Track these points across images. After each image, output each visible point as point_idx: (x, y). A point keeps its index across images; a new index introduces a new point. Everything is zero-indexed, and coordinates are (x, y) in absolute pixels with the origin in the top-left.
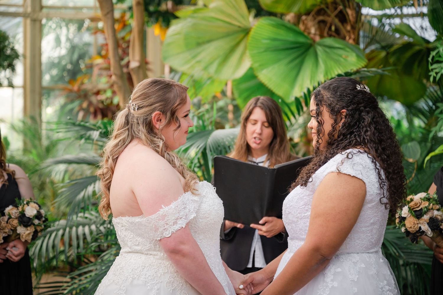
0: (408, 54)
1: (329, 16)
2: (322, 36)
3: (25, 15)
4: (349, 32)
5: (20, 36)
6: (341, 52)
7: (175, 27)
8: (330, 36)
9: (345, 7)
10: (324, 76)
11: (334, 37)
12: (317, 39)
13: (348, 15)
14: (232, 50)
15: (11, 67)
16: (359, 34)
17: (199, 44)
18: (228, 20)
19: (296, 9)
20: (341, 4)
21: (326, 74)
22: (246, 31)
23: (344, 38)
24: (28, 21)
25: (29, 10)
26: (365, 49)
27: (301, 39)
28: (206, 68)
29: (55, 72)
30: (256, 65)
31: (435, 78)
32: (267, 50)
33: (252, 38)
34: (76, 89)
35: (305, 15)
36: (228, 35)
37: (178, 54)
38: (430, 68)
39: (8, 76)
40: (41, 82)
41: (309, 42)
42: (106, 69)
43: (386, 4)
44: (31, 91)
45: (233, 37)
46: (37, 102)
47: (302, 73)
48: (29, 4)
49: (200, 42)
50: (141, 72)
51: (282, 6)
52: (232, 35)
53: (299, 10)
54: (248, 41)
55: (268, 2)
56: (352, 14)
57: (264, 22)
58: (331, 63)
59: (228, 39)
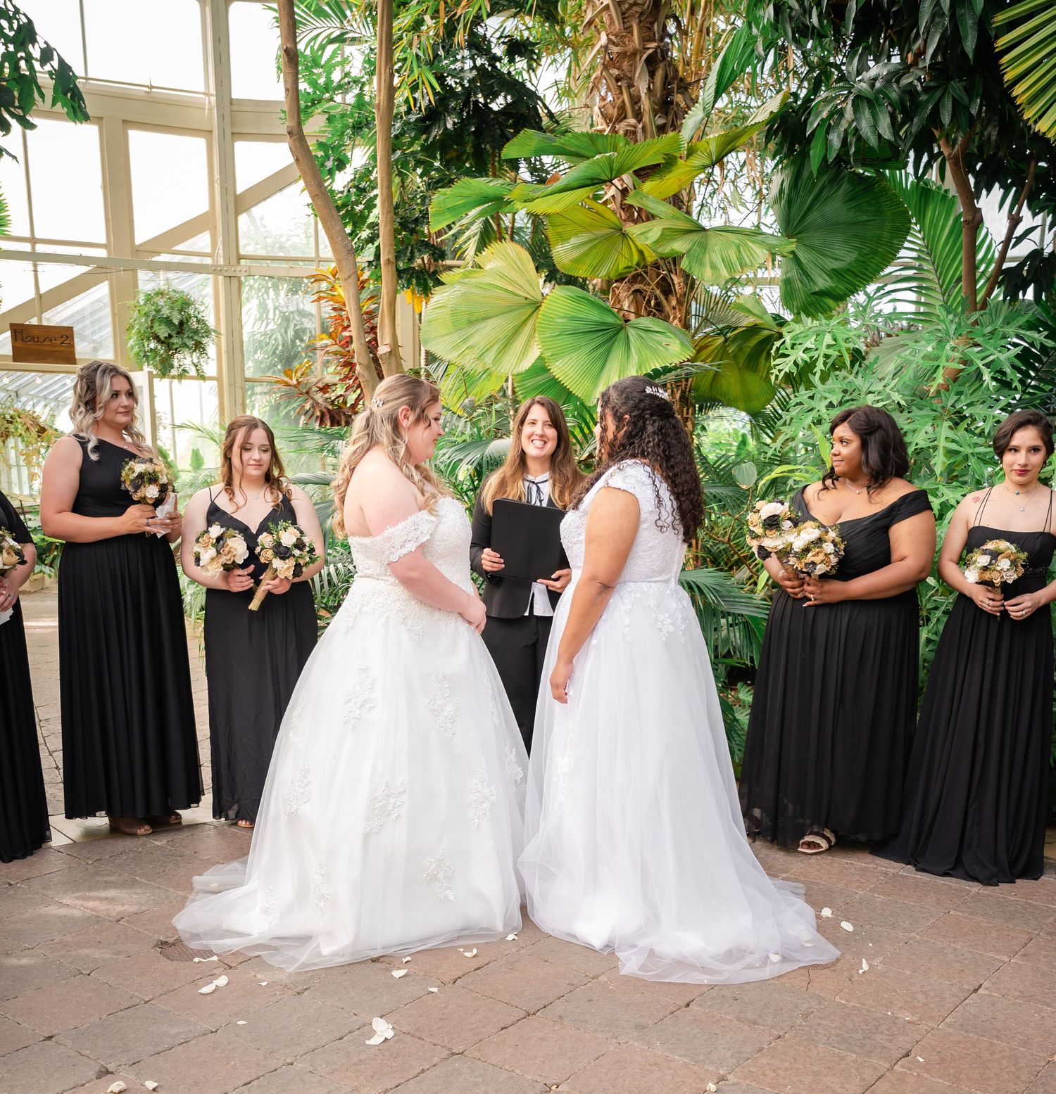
0: (754, 341)
1: (649, 285)
2: (638, 315)
3: (214, 270)
4: (674, 308)
5: (210, 301)
6: (660, 337)
7: (438, 297)
8: (649, 313)
9: (670, 271)
11: (654, 316)
12: (632, 317)
13: (674, 284)
14: (517, 331)
15: (199, 346)
16: (688, 312)
17: (471, 323)
18: (511, 288)
19: (603, 273)
20: (665, 268)
21: (640, 367)
22: (536, 306)
24: (221, 278)
25: (221, 262)
26: (697, 330)
27: (609, 319)
28: (480, 357)
29: (260, 354)
30: (547, 354)
32: (564, 333)
33: (543, 315)
34: (294, 382)
35: (616, 281)
36: (511, 310)
37: (443, 336)
38: (773, 363)
39: (196, 361)
40: (243, 371)
41: (619, 322)
42: (335, 353)
43: (722, 272)
44: (230, 385)
45: (517, 312)
46: (239, 401)
47: (608, 366)
48: (221, 252)
49: (473, 319)
50: (393, 359)
51: (585, 268)
52: (516, 310)
53: (608, 274)
54: (538, 320)
55: (566, 261)
56: (679, 283)
57: (560, 294)
58: (647, 354)
59: (510, 316)
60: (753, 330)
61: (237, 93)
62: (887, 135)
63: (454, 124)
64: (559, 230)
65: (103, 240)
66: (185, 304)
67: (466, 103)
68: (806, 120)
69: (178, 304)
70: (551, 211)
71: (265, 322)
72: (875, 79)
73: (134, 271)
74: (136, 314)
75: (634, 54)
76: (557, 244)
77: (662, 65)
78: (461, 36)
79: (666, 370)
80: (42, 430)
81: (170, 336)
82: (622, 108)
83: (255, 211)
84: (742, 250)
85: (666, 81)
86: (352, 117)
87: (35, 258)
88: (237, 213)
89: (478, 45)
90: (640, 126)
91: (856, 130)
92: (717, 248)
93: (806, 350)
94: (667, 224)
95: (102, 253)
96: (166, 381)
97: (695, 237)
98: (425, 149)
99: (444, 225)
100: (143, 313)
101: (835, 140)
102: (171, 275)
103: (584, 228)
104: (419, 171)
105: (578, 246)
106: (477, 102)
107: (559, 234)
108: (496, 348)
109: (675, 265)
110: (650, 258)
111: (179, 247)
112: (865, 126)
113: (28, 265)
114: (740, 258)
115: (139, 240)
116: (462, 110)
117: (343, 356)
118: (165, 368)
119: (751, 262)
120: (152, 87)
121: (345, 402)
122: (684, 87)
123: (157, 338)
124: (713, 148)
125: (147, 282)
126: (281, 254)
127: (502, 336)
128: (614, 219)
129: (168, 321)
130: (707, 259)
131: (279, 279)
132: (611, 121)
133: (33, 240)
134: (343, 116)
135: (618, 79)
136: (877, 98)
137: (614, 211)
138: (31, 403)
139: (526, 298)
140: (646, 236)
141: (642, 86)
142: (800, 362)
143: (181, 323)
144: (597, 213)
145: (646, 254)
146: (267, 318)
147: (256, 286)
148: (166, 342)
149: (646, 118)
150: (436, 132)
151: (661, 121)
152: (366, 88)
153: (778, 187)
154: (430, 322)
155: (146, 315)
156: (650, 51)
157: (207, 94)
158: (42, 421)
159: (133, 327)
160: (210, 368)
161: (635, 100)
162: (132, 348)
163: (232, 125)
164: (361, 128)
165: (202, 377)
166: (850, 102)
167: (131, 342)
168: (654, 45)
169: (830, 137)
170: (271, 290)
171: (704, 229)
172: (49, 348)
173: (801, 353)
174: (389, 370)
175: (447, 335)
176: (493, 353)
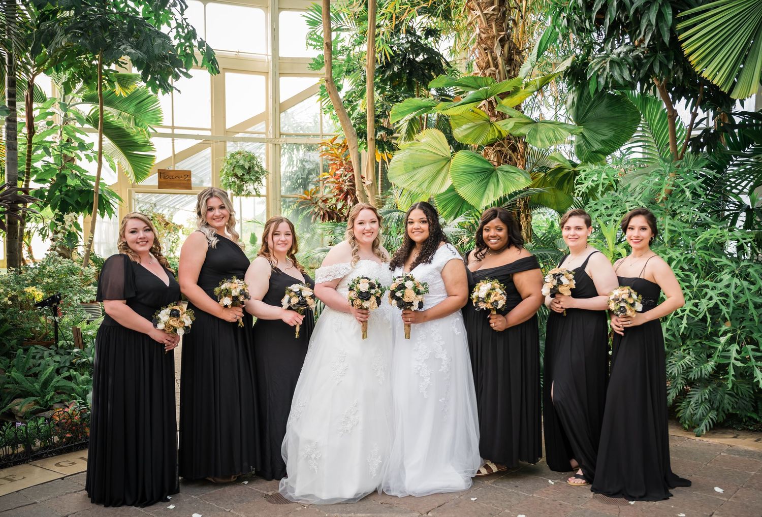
0: (560, 175)
1: (505, 148)
2: (500, 163)
3: (267, 141)
4: (519, 160)
5: (264, 157)
6: (514, 175)
7: (397, 156)
8: (506, 163)
10: (504, 192)
11: (509, 164)
12: (497, 165)
13: (519, 148)
14: (438, 173)
15: (258, 180)
17: (414, 169)
18: (435, 151)
19: (480, 142)
20: (513, 139)
21: (506, 191)
22: (448, 160)
23: (515, 164)
24: (270, 145)
25: (271, 137)
27: (487, 166)
29: (288, 183)
30: (455, 184)
31: (578, 194)
32: (464, 173)
33: (452, 165)
34: (309, 198)
35: (486, 146)
36: (435, 162)
37: (399, 175)
38: (576, 187)
39: (256, 187)
40: (280, 191)
41: (492, 168)
42: (333, 182)
43: (546, 143)
44: (274, 199)
45: (438, 163)
46: (278, 208)
47: (488, 190)
48: (271, 131)
49: (415, 167)
50: (373, 187)
51: (469, 139)
53: (482, 143)
54: (450, 167)
55: (460, 136)
56: (521, 147)
57: (461, 154)
58: (508, 183)
59: (435, 165)
60: (560, 169)
61: (282, 54)
62: (628, 78)
63: (398, 69)
64: (457, 121)
65: (210, 127)
66: (253, 158)
67: (404, 58)
68: (586, 72)
69: (248, 159)
70: (456, 114)
71: (292, 167)
72: (620, 53)
73: (225, 142)
74: (225, 164)
75: (493, 37)
76: (455, 128)
77: (508, 42)
78: (403, 28)
79: (520, 192)
80: (167, 224)
81: (243, 175)
82: (488, 62)
83: (289, 111)
84: (556, 132)
85: (510, 49)
86: (345, 66)
87: (173, 136)
88: (280, 113)
89: (410, 31)
90: (497, 71)
91: (612, 76)
92: (543, 131)
93: (593, 181)
94: (517, 120)
95: (209, 133)
96: (239, 197)
97: (531, 126)
98: (382, 81)
99: (397, 120)
100: (229, 163)
101: (602, 81)
102: (245, 144)
103: (470, 120)
104: (379, 91)
105: (466, 129)
106: (409, 59)
107: (456, 123)
108: (428, 181)
109: (519, 139)
111: (249, 130)
112: (616, 75)
113: (170, 140)
114: (555, 137)
115: (228, 126)
116: (402, 62)
117: (336, 183)
118: (239, 191)
119: (561, 138)
120: (239, 52)
121: (336, 208)
122: (519, 53)
123: (236, 176)
124: (538, 83)
125: (231, 148)
126: (301, 132)
127: (431, 175)
128: (485, 116)
129: (243, 167)
130: (538, 137)
131: (300, 145)
132: (482, 68)
133: (173, 128)
134: (340, 66)
135: (485, 49)
136: (622, 62)
137: (484, 112)
138: (161, 210)
139: (443, 156)
140: (506, 127)
141: (498, 52)
142: (590, 187)
143: (249, 168)
144: (476, 113)
145: (503, 133)
146: (293, 164)
147: (287, 147)
148: (241, 179)
149: (500, 67)
150: (388, 73)
151: (508, 68)
152: (352, 52)
153: (572, 101)
154: (393, 168)
155: (231, 164)
156: (502, 36)
157: (267, 55)
158: (167, 218)
159: (223, 170)
160: (263, 191)
161: (495, 59)
162: (223, 180)
163: (279, 70)
164: (350, 72)
165: (259, 196)
166: (608, 63)
167: (222, 178)
168: (503, 33)
169: (599, 80)
170: (295, 150)
171: (534, 121)
172: (177, 182)
173: (590, 182)
174: (371, 193)
175: (402, 175)
176: (426, 183)
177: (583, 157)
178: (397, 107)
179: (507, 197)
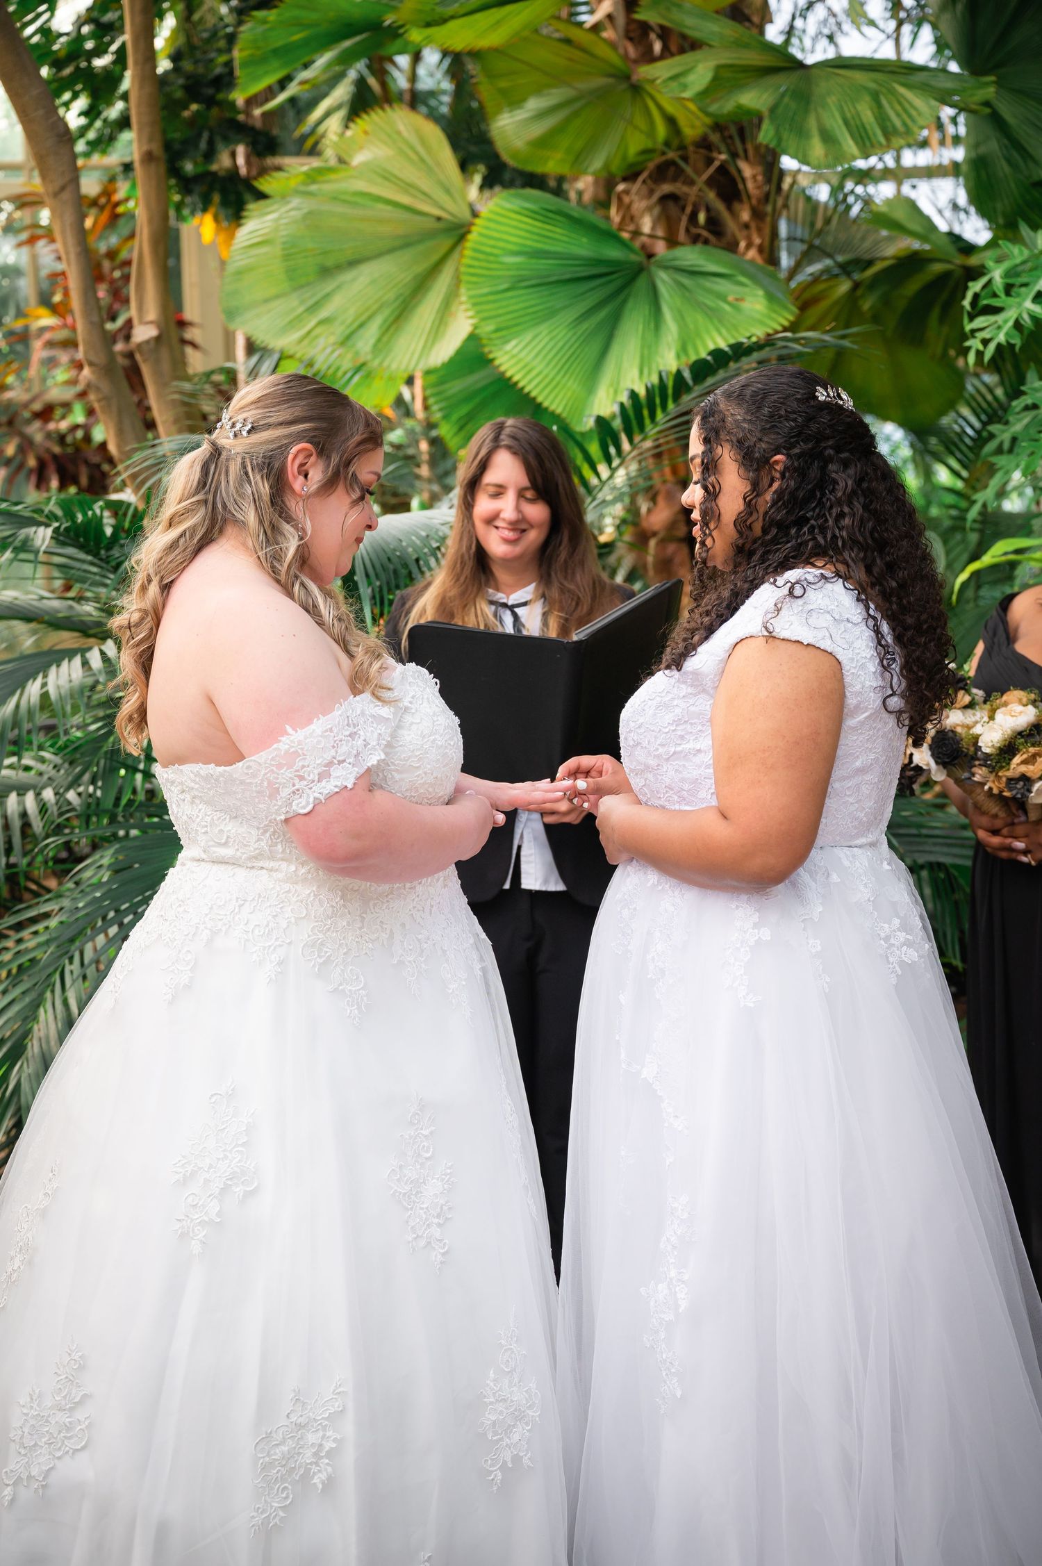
0: (913, 287)
1: (691, 183)
2: (672, 242)
4: (746, 226)
6: (723, 286)
7: (257, 224)
8: (695, 239)
9: (734, 155)
10: (678, 357)
11: (706, 242)
12: (660, 247)
13: (743, 180)
14: (421, 285)
16: (775, 234)
17: (326, 272)
18: (405, 199)
19: (597, 163)
20: (723, 148)
21: (683, 349)
22: (458, 232)
23: (732, 247)
26: (793, 272)
27: (614, 253)
28: (347, 340)
30: (488, 328)
31: (980, 354)
32: (518, 283)
33: (475, 250)
35: (625, 179)
36: (405, 243)
37: (266, 301)
38: (968, 327)
41: (633, 258)
43: (845, 148)
45: (421, 247)
47: (615, 349)
49: (330, 262)
50: (165, 354)
51: (559, 155)
52: (420, 241)
53: (606, 166)
54: (465, 261)
55: (518, 143)
56: (754, 177)
57: (508, 206)
58: (697, 319)
59: (406, 256)
60: (911, 263)
64: (503, 84)
76: (499, 111)
79: (740, 351)
84: (884, 102)
92: (832, 101)
94: (726, 57)
97: (784, 82)
99: (270, 80)
103: (553, 78)
105: (541, 115)
107: (504, 92)
108: (378, 321)
109: (743, 141)
110: (692, 128)
114: (882, 120)
119: (905, 124)
127: (391, 295)
128: (614, 58)
130: (812, 123)
137: (612, 45)
139: (439, 219)
140: (680, 84)
142: (1026, 322)
144: (580, 48)
145: (682, 122)
154: (242, 273)
171: (800, 65)
173: (1028, 304)
174: (157, 373)
175: (277, 297)
176: (372, 332)
177: (999, 206)
178: (260, 29)
179: (687, 375)
